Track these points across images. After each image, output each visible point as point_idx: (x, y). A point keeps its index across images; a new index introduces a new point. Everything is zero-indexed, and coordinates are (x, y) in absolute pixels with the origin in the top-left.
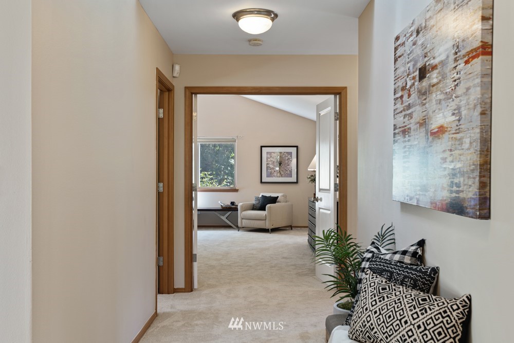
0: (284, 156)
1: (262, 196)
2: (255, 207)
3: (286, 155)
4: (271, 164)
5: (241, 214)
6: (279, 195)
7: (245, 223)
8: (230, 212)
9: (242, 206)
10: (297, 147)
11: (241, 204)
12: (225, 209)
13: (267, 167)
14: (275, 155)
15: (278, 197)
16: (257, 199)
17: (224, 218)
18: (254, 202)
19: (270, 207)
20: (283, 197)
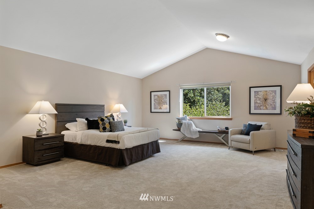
0: (269, 94)
1: (249, 124)
2: (243, 132)
3: (271, 93)
4: (258, 100)
5: (231, 137)
6: (263, 124)
7: (234, 144)
8: (224, 135)
9: (231, 131)
10: (281, 86)
11: (231, 129)
12: (221, 132)
13: (255, 102)
14: (262, 93)
15: (262, 125)
16: (245, 126)
17: (220, 138)
18: (242, 128)
19: (253, 134)
20: (267, 126)
